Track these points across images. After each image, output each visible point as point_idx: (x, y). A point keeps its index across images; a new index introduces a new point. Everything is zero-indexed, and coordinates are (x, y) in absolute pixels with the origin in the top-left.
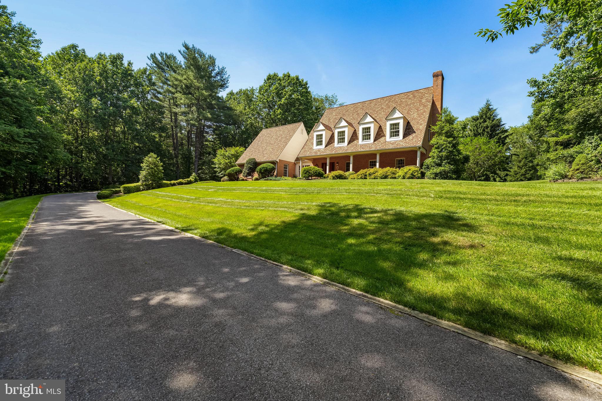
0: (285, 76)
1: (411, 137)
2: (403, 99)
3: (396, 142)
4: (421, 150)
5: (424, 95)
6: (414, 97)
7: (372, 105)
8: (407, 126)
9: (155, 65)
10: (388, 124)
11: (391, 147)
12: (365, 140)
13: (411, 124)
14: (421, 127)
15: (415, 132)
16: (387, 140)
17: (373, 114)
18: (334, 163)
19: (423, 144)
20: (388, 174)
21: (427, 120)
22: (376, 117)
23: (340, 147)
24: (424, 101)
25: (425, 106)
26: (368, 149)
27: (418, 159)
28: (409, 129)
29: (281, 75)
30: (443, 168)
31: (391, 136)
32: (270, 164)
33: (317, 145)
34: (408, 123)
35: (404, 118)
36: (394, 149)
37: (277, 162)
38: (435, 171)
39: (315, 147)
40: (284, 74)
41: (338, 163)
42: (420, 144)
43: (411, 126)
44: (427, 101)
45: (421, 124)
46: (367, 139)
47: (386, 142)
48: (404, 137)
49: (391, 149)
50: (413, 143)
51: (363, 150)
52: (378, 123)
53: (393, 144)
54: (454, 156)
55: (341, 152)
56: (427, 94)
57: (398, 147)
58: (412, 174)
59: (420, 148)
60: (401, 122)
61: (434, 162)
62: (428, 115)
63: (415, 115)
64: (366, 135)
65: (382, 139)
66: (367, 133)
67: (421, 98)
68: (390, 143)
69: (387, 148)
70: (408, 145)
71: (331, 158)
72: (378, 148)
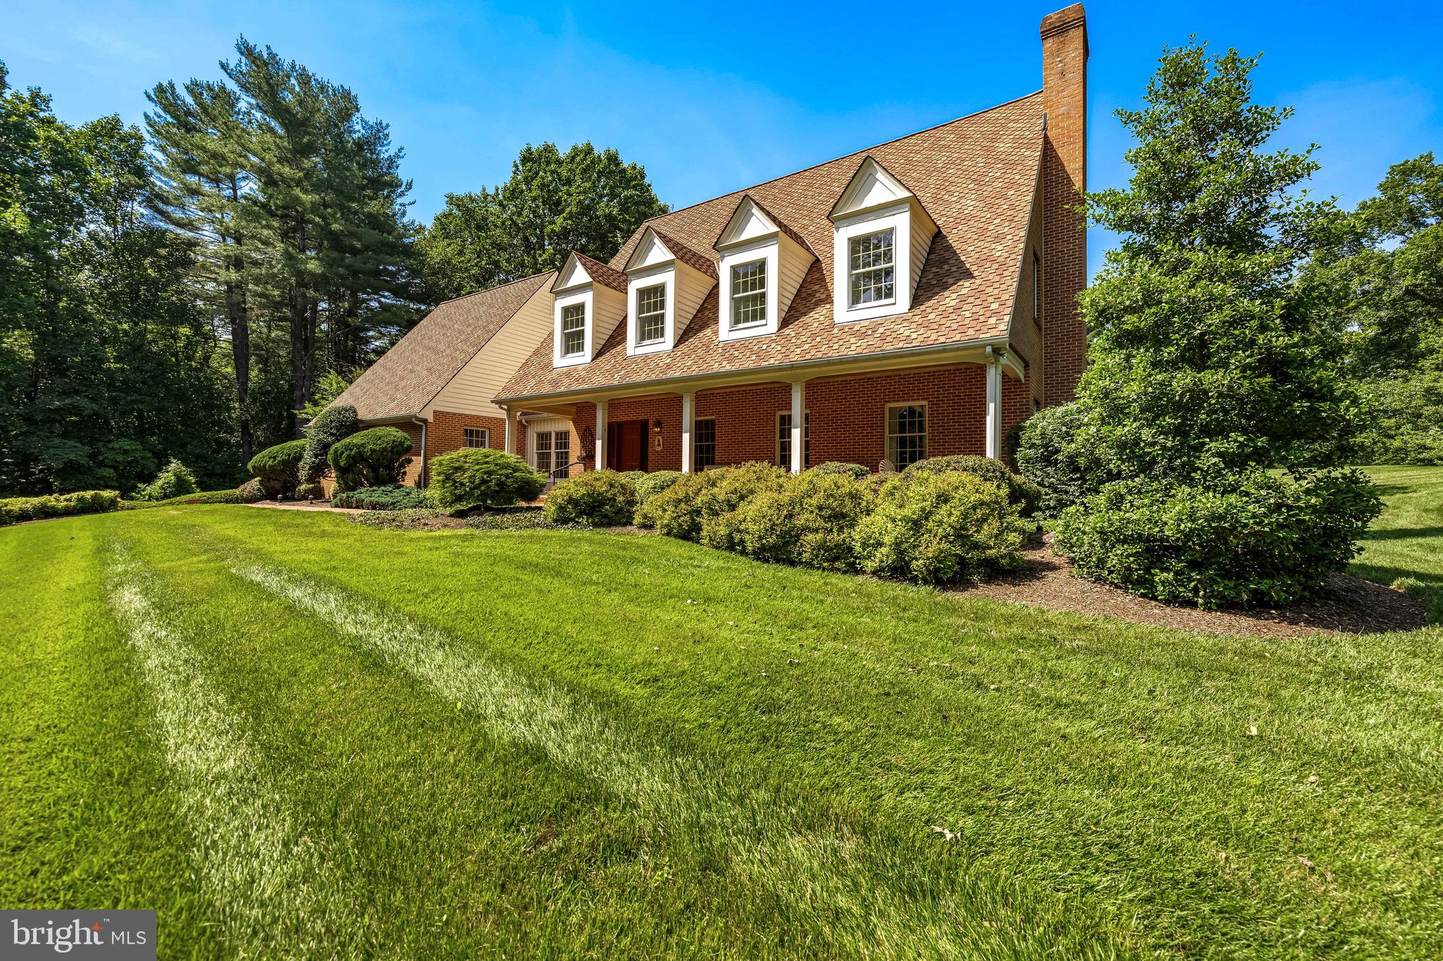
0: (576, 152)
1: (949, 299)
2: (917, 152)
3: (876, 323)
4: (1004, 360)
5: (1003, 126)
6: (963, 138)
7: (798, 188)
8: (931, 250)
9: (170, 119)
10: (841, 239)
11: (854, 348)
12: (746, 320)
13: (952, 239)
14: (999, 250)
15: (969, 275)
16: (837, 320)
17: (796, 220)
18: (647, 421)
19: (1014, 329)
20: (800, 521)
21: (1024, 217)
22: (804, 227)
23: (646, 357)
24: (1002, 147)
25: (1010, 165)
26: (749, 364)
27: (991, 407)
28: (944, 261)
29: (563, 151)
30: (1211, 502)
31: (855, 298)
32: (392, 430)
33: (567, 352)
34: (938, 236)
35: (915, 206)
36: (869, 359)
37: (425, 421)
38: (1136, 514)
39: (560, 361)
40: (575, 148)
41: (658, 424)
42: (998, 327)
43: (949, 248)
44: (1019, 142)
45: (999, 238)
46: (754, 319)
47: (833, 325)
48: (917, 299)
49: (855, 360)
50: (962, 328)
51: (728, 367)
52: (808, 249)
53: (861, 335)
54: (1308, 395)
55: (642, 377)
56: (1016, 121)
57: (888, 348)
58: (960, 535)
59: (997, 351)
60: (901, 223)
61: (1122, 446)
62: (1029, 198)
63: (970, 204)
64: (746, 299)
65: (818, 315)
66: (753, 288)
67: (993, 140)
68: (850, 329)
69: (833, 354)
70: (935, 338)
71: (613, 405)
72: (795, 357)
